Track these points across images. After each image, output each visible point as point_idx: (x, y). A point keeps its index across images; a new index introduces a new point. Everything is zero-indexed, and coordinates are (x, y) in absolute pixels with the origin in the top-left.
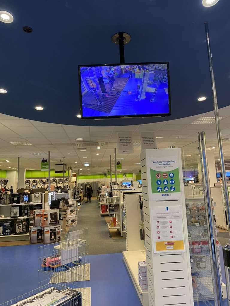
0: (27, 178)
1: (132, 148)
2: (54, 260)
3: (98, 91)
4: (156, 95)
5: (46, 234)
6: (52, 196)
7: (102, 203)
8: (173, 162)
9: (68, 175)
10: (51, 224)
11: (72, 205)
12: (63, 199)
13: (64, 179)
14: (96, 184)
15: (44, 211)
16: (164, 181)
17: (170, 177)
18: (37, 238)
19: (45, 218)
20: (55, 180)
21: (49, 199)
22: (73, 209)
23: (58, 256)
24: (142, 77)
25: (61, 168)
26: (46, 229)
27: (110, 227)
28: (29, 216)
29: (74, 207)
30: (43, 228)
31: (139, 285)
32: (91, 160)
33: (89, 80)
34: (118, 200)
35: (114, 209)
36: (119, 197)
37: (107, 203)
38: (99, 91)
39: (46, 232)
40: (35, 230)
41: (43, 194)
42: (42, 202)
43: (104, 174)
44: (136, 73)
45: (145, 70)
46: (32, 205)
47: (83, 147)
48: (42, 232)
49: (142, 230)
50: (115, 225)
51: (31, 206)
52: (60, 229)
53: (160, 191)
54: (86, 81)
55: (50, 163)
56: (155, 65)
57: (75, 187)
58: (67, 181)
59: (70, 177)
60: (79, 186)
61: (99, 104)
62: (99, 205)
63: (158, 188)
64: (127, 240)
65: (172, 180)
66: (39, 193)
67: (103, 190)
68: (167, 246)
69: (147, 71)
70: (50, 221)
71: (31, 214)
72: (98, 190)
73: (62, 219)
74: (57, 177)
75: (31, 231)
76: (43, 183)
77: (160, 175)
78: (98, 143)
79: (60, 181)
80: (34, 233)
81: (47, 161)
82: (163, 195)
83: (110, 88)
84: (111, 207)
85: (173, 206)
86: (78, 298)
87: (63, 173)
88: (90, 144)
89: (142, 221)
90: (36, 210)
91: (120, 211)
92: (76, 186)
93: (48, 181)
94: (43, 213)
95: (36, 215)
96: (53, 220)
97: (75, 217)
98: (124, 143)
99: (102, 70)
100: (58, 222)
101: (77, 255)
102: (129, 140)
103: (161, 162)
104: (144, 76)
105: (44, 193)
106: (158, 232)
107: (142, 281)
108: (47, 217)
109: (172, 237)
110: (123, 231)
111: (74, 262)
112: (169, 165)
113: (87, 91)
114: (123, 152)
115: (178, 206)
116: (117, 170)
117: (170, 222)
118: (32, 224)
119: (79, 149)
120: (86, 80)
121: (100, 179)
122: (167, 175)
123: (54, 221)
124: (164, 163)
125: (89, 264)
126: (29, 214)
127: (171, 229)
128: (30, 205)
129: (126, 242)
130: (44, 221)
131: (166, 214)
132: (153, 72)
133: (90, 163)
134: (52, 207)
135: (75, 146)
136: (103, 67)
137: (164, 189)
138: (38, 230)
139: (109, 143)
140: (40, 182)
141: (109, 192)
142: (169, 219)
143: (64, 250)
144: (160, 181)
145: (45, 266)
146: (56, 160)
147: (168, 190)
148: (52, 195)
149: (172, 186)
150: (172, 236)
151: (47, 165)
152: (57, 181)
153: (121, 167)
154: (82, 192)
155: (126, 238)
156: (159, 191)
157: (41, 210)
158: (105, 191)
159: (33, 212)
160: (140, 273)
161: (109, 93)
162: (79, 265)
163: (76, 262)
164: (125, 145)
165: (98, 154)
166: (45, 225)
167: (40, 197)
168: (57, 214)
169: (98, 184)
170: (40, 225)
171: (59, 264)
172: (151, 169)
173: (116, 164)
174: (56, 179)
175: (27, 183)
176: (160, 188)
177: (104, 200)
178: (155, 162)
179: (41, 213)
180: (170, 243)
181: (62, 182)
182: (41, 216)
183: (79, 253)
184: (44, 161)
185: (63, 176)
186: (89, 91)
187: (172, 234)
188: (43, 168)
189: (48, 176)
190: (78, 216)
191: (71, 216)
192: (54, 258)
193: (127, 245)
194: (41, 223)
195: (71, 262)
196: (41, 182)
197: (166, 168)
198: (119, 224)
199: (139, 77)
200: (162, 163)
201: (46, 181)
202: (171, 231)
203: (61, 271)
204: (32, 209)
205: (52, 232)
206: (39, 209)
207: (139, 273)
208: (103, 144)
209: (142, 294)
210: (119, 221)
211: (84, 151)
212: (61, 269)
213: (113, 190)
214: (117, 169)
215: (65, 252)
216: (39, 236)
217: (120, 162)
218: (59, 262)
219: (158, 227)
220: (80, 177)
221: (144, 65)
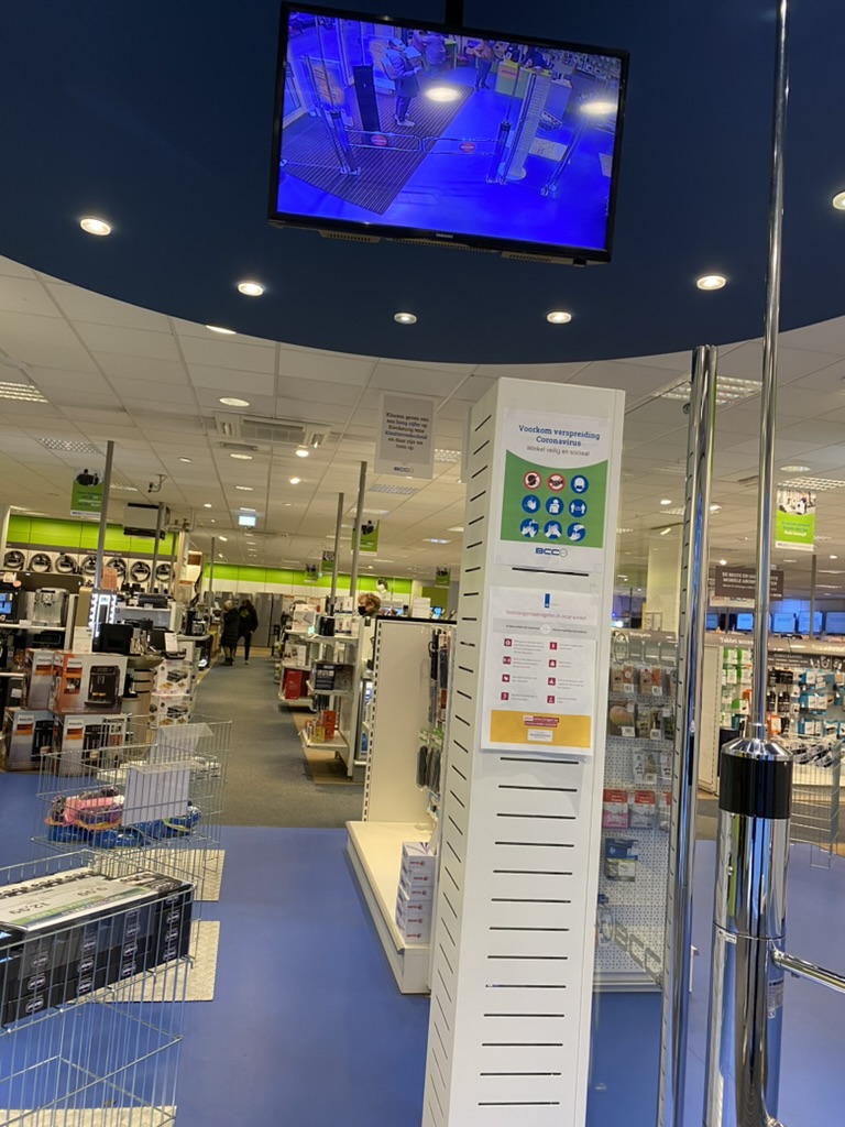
0: (10, 544)
1: (427, 459)
2: (94, 805)
3: (348, 121)
4: (564, 172)
5: (67, 738)
6: (104, 609)
7: (288, 663)
8: (593, 436)
9: (170, 554)
10: (92, 707)
11: (176, 654)
12: (147, 625)
13: (154, 564)
14: (274, 601)
15: (72, 656)
16: (550, 502)
17: (574, 489)
18: (33, 753)
19: (72, 681)
20: (122, 566)
21: (92, 617)
22: (179, 668)
23: (110, 794)
24: (522, 94)
25: (147, 520)
26: (70, 721)
27: (309, 742)
28: (9, 671)
29: (185, 663)
30: (57, 719)
31: (398, 923)
32: (264, 501)
33: (318, 68)
34: (352, 649)
35: (333, 679)
36: (357, 640)
37: (307, 664)
38: (353, 121)
39: (70, 731)
40: (29, 723)
41: (72, 596)
42: (63, 624)
43: (308, 569)
44: (500, 74)
45: (538, 68)
46: (24, 630)
47: (242, 442)
48: (55, 734)
49: (426, 749)
50: (329, 736)
51: (19, 634)
52: (124, 729)
53: (532, 534)
54: (306, 72)
55: (110, 495)
56: (577, 58)
57: (192, 601)
58: (166, 573)
59: (179, 559)
60: (210, 602)
61: (345, 170)
62: (277, 675)
63: (525, 524)
64: (366, 790)
65: (579, 503)
66: (58, 591)
67: (301, 618)
68: (532, 730)
69: (546, 72)
70: (90, 695)
71: (17, 664)
72: (278, 623)
73: (135, 696)
74: (128, 555)
75: (11, 723)
76: (74, 569)
77: (538, 479)
78: (302, 428)
79: (138, 571)
80: (23, 734)
81: (97, 480)
82: (539, 551)
83: (396, 117)
84: (322, 669)
85: (571, 594)
86: (178, 903)
87: (152, 540)
88: (273, 429)
89: (430, 720)
90: (40, 650)
91: (355, 688)
92: (197, 597)
93: (92, 563)
94: (65, 661)
95: (39, 667)
96: (101, 695)
97: (185, 698)
98: (400, 438)
99: (374, 38)
100: (120, 704)
101: (185, 798)
102: (421, 428)
103: (548, 431)
104: (531, 91)
105: (78, 593)
106: (506, 678)
107: (410, 907)
108: (80, 679)
109: (551, 699)
110: (355, 758)
111: (171, 822)
112: (577, 448)
113: (307, 111)
114: (396, 469)
115: (589, 595)
116: (361, 553)
117: (551, 648)
118: (18, 699)
119: (226, 445)
120: (305, 67)
121: (290, 586)
122: (562, 482)
123: (103, 698)
124: (558, 437)
125: (222, 853)
126: (9, 663)
127: (552, 672)
128: (16, 630)
129: (363, 798)
130: (67, 691)
131: (541, 619)
132: (567, 83)
133: (262, 515)
134: (100, 646)
135: (211, 432)
136: (378, 27)
137: (546, 531)
138: (37, 722)
139: (345, 436)
140: (62, 565)
141: (322, 618)
142: (549, 635)
143: (137, 772)
144: (535, 499)
145: (58, 823)
146: (133, 486)
147: (559, 535)
148: (105, 603)
149: (576, 524)
150: (553, 697)
151: (95, 497)
152: (129, 569)
153: (375, 542)
154: (217, 625)
155: (367, 782)
156: (528, 535)
157: (60, 651)
158: (304, 623)
159: (27, 655)
160: (407, 880)
161: (391, 134)
162: (187, 834)
163: (176, 821)
164: (405, 444)
165: (295, 481)
166: (68, 707)
167: (60, 605)
168: (118, 672)
169: (280, 602)
170: (51, 706)
171: (114, 821)
172: (508, 451)
173: (360, 528)
174: (125, 560)
175: (11, 561)
176: (532, 525)
177: (299, 652)
178: (528, 430)
179: (56, 663)
180: (542, 721)
181: (146, 576)
182: (57, 675)
183: (191, 794)
184: (85, 479)
185: (152, 552)
186: (313, 114)
187: (552, 690)
188: (81, 504)
189: (96, 548)
190: (194, 699)
191: (166, 691)
192: (96, 797)
193: (365, 808)
194: (52, 700)
195: (157, 818)
196: (67, 566)
197: (565, 455)
198: (343, 738)
199: (510, 94)
200: (553, 436)
201: (84, 563)
202: (550, 679)
203: (120, 845)
204: (24, 648)
205: (94, 736)
206: (51, 647)
207: (402, 881)
208: (321, 436)
209: (402, 952)
210: (346, 727)
211: (245, 457)
212: (119, 839)
213: (338, 612)
214: (362, 549)
215: (140, 778)
216: (41, 745)
217: (375, 527)
218: (112, 816)
219: (507, 658)
220: (218, 571)
221: (536, 50)
